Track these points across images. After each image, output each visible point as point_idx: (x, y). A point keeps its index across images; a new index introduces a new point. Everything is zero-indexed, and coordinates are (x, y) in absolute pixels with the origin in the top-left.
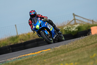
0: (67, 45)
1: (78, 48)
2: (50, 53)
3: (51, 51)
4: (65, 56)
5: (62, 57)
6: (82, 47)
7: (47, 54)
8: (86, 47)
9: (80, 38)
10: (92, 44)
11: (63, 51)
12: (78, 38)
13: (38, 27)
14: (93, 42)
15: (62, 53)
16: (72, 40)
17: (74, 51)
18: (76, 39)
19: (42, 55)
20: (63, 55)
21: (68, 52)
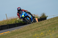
0: (19, 29)
1: (26, 31)
2: (9, 34)
3: (10, 33)
4: (18, 36)
5: (16, 36)
6: (28, 30)
7: (8, 34)
8: (31, 30)
9: (27, 25)
10: (34, 28)
11: (17, 33)
12: (26, 25)
13: (23, 16)
14: (35, 27)
15: (16, 34)
16: (22, 26)
17: (23, 33)
18: (25, 25)
19: (4, 35)
20: (17, 35)
21: (20, 33)
